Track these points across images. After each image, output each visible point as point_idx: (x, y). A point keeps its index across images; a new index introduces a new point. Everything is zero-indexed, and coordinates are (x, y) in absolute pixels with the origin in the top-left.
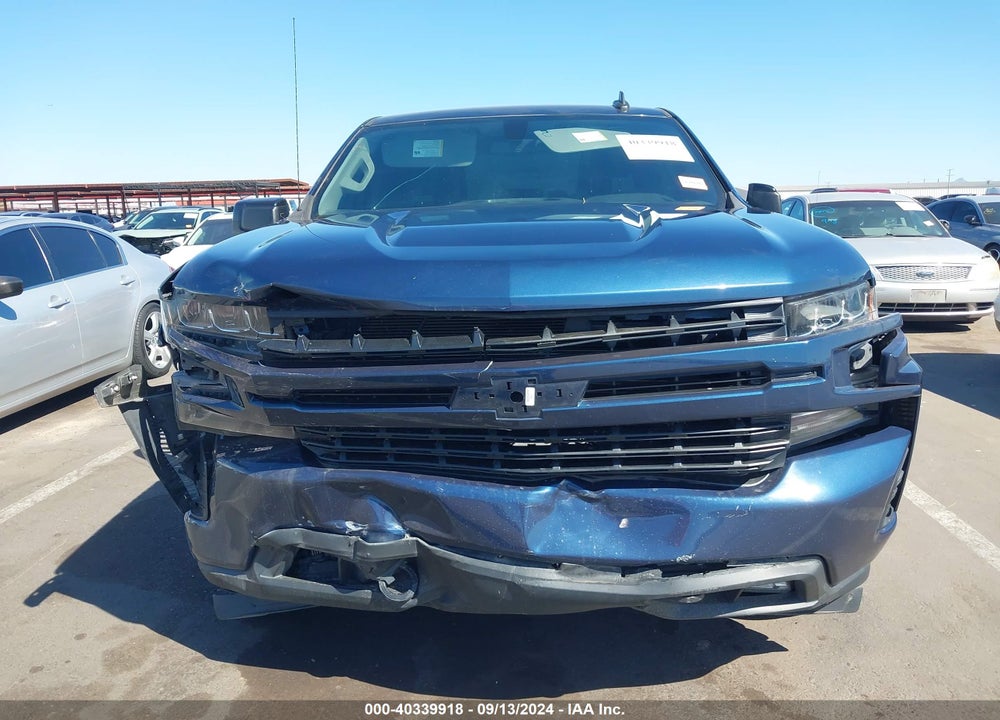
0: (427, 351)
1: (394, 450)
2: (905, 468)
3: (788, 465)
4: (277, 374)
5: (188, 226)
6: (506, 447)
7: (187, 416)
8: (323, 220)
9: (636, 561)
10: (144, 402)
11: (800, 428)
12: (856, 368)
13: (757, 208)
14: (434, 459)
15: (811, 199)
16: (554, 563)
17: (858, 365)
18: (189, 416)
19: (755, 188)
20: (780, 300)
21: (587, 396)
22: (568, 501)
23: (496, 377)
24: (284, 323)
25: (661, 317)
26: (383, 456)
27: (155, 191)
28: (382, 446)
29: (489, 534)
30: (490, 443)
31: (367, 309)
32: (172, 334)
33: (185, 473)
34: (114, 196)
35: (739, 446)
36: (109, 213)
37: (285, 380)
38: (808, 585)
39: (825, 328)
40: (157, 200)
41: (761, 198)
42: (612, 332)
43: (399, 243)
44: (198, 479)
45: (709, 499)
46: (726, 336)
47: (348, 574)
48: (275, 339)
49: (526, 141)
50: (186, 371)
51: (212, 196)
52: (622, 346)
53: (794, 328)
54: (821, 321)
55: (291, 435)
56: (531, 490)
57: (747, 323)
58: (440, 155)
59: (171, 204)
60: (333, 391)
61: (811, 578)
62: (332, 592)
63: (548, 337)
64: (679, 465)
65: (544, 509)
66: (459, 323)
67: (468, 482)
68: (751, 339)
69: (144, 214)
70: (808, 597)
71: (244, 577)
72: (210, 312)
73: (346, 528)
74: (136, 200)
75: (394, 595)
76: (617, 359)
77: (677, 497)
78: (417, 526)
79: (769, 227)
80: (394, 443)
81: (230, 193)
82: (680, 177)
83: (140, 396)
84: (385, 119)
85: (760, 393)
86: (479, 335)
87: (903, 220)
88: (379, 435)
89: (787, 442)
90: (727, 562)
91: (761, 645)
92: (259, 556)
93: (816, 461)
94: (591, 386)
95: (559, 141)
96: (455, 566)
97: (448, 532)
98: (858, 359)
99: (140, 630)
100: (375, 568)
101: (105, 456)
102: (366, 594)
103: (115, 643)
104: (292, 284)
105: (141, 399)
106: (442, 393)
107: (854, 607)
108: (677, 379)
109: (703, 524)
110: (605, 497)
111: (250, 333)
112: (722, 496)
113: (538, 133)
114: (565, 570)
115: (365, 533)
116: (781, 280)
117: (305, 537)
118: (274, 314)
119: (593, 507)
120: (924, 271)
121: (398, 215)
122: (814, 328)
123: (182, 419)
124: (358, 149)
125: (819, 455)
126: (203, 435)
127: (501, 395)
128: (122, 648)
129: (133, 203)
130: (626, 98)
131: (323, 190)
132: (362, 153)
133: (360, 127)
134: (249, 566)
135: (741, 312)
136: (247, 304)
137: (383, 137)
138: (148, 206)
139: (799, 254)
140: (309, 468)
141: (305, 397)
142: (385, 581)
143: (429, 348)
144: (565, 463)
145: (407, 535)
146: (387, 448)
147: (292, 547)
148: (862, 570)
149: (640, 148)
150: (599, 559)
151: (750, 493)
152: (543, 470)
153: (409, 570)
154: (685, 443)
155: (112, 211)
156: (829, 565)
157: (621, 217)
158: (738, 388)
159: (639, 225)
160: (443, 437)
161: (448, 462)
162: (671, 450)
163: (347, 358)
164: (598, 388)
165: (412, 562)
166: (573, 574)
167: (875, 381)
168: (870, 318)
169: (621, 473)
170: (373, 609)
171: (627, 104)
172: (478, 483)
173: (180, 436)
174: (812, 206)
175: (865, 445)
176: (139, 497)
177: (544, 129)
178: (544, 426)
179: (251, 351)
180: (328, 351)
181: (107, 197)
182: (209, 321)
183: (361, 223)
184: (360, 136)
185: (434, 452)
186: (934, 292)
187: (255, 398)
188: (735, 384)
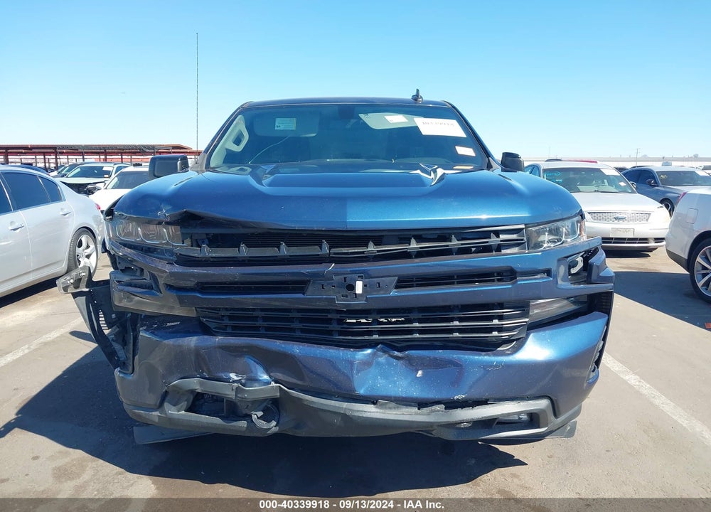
0: (290, 256)
1: (265, 324)
2: (604, 339)
3: (528, 336)
4: (186, 271)
5: (105, 176)
6: (341, 321)
7: (120, 301)
8: (214, 170)
9: (428, 399)
10: (89, 291)
11: (536, 311)
12: (572, 272)
13: (508, 169)
14: (293, 330)
15: (544, 166)
16: (372, 400)
17: (574, 271)
18: (121, 301)
19: (507, 156)
20: (523, 226)
21: (397, 287)
22: (383, 359)
23: (336, 274)
24: (191, 238)
25: (445, 236)
26: (257, 328)
27: (80, 151)
28: (257, 321)
29: (329, 381)
30: (331, 319)
31: (250, 227)
32: (112, 244)
33: (116, 341)
34: (50, 153)
35: (496, 322)
36: (45, 166)
37: (193, 275)
38: (541, 417)
39: (552, 246)
40: (81, 157)
41: (511, 161)
42: (414, 245)
43: (270, 185)
44: (125, 345)
45: (476, 357)
46: (487, 249)
47: (231, 410)
48: (185, 248)
49: (353, 121)
50: (121, 270)
51: (122, 156)
52: (421, 254)
53: (532, 245)
54: (550, 241)
55: (193, 314)
56: (359, 351)
57: (501, 241)
58: (294, 128)
59: (92, 160)
60: (225, 283)
61: (543, 411)
62: (218, 423)
63: (372, 248)
64: (456, 335)
65: (367, 364)
66: (312, 237)
67: (315, 345)
68: (504, 251)
69: (73, 167)
70: (541, 425)
71: (157, 413)
72: (139, 229)
73: (230, 378)
74: (66, 157)
75: (263, 424)
76: (417, 263)
77: (455, 356)
78: (280, 376)
79: (516, 180)
80: (265, 319)
81: (135, 153)
82: (456, 147)
83: (87, 287)
84: (256, 103)
85: (510, 286)
86: (325, 246)
87: (605, 181)
88: (255, 314)
89: (527, 320)
90: (488, 400)
91: (510, 461)
92: (167, 399)
93: (547, 333)
94: (399, 281)
95: (375, 121)
96: (306, 403)
97: (301, 380)
98: (573, 267)
99: (78, 454)
100: (250, 405)
101: (48, 335)
102: (243, 424)
103: (61, 462)
104: (198, 210)
105: (87, 290)
106: (299, 285)
107: (571, 434)
108: (456, 277)
109: (473, 375)
110: (407, 356)
111: (167, 243)
112: (485, 355)
113: (362, 116)
114: (380, 405)
115: (243, 381)
116: (523, 214)
117: (201, 384)
118: (185, 231)
119: (400, 363)
120: (620, 216)
121: (268, 168)
122: (545, 245)
123: (116, 303)
124: (238, 123)
125: (548, 330)
126: (129, 315)
127: (340, 286)
128: (65, 465)
129: (63, 159)
130: (421, 94)
131: (213, 150)
132: (240, 126)
133: (239, 108)
134: (161, 405)
135: (497, 233)
136: (168, 223)
137: (255, 115)
138: (74, 161)
139: (535, 197)
140: (206, 337)
141: (205, 287)
142: (256, 415)
143: (292, 254)
144: (381, 333)
145: (273, 383)
146: (260, 323)
147: (192, 391)
148: (576, 408)
149: (430, 127)
150: (403, 398)
151: (503, 354)
152: (366, 338)
153: (273, 407)
154: (461, 320)
155: (47, 165)
156: (555, 402)
157: (418, 171)
158: (496, 283)
159: (431, 177)
160: (299, 315)
161: (302, 332)
162: (451, 324)
163: (235, 261)
164: (403, 282)
165: (275, 401)
166: (386, 408)
167: (585, 281)
168: (582, 240)
169: (417, 340)
170: (248, 434)
171: (421, 97)
172: (322, 346)
173: (114, 316)
174: (545, 171)
175: (578, 324)
176: (74, 364)
177: (366, 113)
178: (368, 307)
179: (167, 256)
180: (223, 255)
181: (44, 154)
182: (137, 235)
183: (240, 172)
184: (239, 114)
185: (294, 325)
186: (626, 230)
187: (170, 287)
188: (493, 281)
